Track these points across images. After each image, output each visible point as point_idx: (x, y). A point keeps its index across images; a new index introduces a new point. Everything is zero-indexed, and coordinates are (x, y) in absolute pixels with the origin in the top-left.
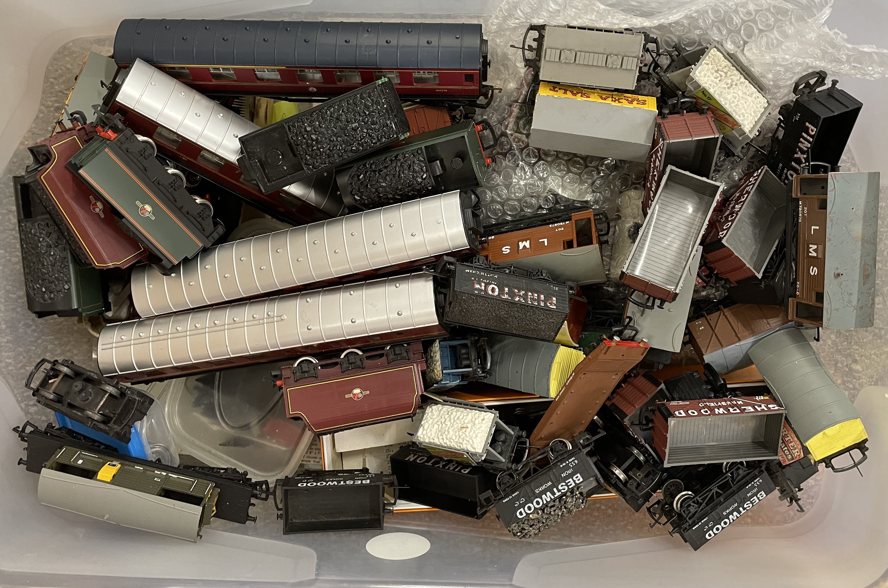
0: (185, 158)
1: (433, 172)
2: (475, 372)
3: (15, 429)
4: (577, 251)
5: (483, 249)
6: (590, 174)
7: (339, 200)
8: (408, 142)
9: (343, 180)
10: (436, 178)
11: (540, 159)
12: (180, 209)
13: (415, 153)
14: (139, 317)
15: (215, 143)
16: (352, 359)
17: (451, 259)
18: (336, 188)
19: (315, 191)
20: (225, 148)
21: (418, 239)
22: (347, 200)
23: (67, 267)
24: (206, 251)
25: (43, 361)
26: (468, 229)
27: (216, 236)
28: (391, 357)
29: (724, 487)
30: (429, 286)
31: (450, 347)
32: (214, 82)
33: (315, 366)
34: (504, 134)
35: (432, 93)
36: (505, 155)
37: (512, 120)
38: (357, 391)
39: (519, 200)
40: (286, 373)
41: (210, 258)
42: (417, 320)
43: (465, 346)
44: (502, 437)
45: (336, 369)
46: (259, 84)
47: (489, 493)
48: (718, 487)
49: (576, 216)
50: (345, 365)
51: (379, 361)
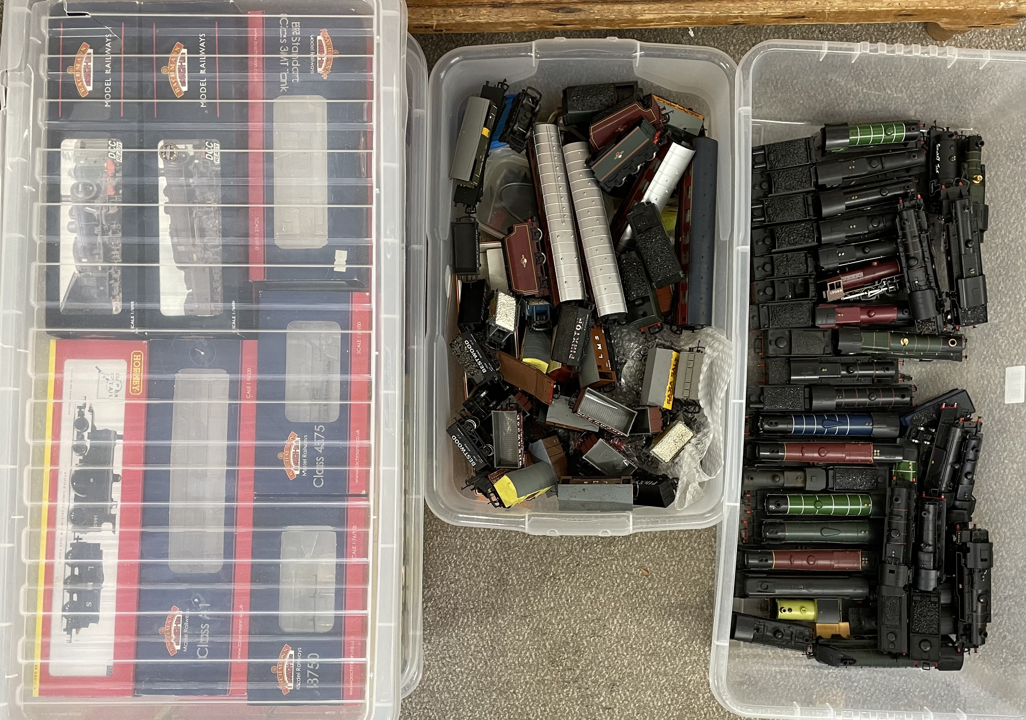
0: (646, 172)
1: (636, 300)
2: (534, 322)
3: (505, 80)
4: (596, 371)
5: (598, 326)
6: (635, 380)
7: (623, 252)
8: (652, 288)
9: (633, 254)
10: (634, 301)
11: (643, 356)
12: (620, 171)
13: (646, 291)
14: (563, 145)
15: (653, 189)
16: (541, 258)
17: (593, 308)
18: (630, 250)
19: (629, 240)
20: (650, 194)
21: (603, 291)
22: (623, 256)
23: (590, 109)
24: (597, 183)
25: (541, 95)
26: (608, 316)
27: (606, 188)
28: (542, 279)
29: (479, 444)
30: (580, 298)
31: (546, 311)
32: (685, 188)
33: (538, 239)
34: (656, 338)
35: (678, 301)
36: (645, 338)
37: (663, 342)
38: (525, 261)
39: (622, 345)
40: (535, 224)
41: (594, 185)
42: (562, 290)
43: (547, 318)
44: (501, 336)
45: (537, 251)
46: (684, 211)
47: (473, 328)
48: (479, 442)
49: (614, 374)
50: (538, 255)
51: (539, 272)
